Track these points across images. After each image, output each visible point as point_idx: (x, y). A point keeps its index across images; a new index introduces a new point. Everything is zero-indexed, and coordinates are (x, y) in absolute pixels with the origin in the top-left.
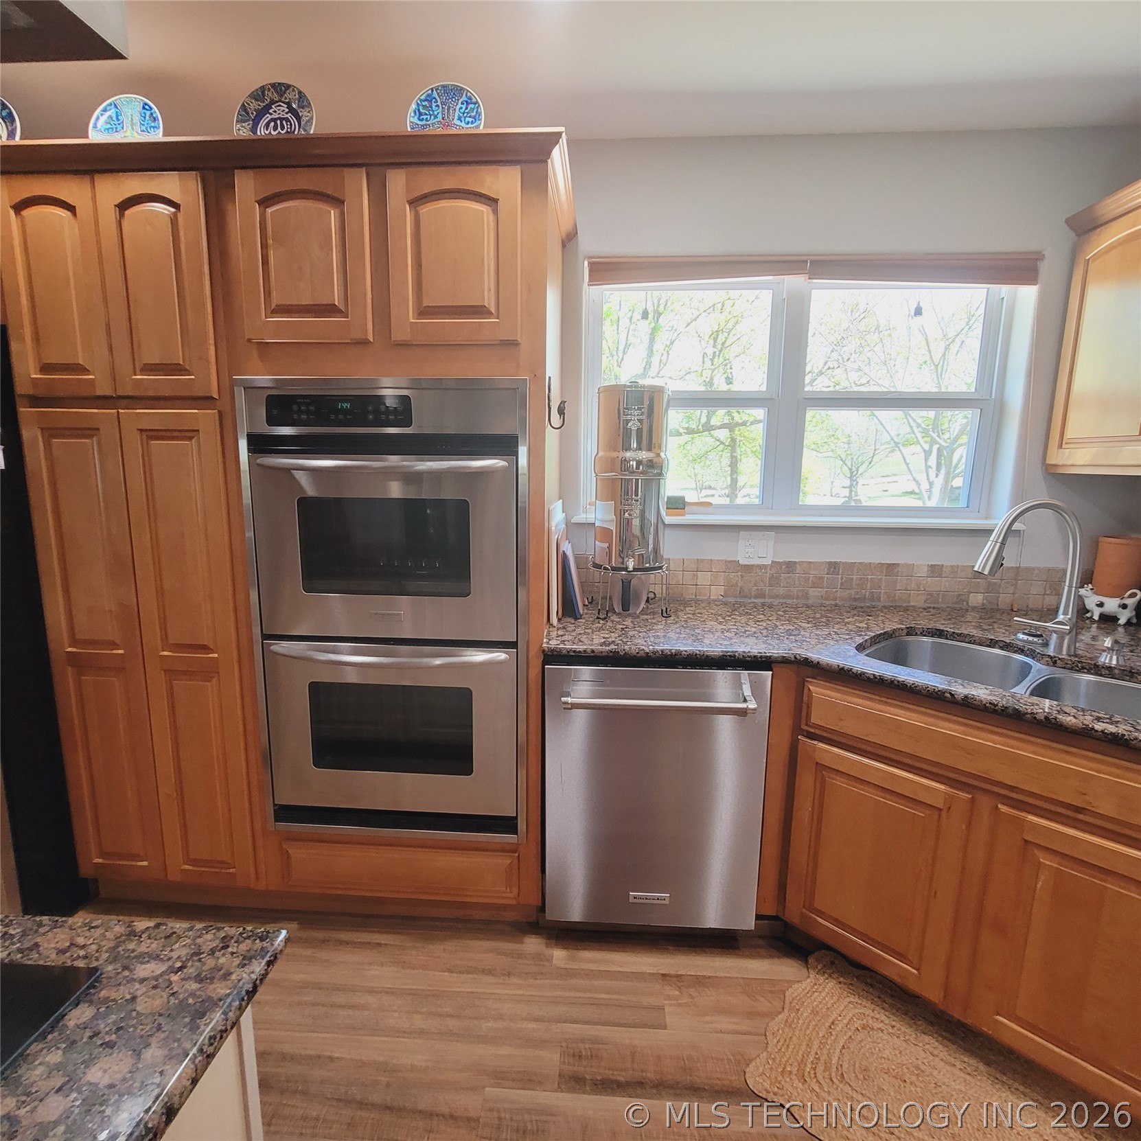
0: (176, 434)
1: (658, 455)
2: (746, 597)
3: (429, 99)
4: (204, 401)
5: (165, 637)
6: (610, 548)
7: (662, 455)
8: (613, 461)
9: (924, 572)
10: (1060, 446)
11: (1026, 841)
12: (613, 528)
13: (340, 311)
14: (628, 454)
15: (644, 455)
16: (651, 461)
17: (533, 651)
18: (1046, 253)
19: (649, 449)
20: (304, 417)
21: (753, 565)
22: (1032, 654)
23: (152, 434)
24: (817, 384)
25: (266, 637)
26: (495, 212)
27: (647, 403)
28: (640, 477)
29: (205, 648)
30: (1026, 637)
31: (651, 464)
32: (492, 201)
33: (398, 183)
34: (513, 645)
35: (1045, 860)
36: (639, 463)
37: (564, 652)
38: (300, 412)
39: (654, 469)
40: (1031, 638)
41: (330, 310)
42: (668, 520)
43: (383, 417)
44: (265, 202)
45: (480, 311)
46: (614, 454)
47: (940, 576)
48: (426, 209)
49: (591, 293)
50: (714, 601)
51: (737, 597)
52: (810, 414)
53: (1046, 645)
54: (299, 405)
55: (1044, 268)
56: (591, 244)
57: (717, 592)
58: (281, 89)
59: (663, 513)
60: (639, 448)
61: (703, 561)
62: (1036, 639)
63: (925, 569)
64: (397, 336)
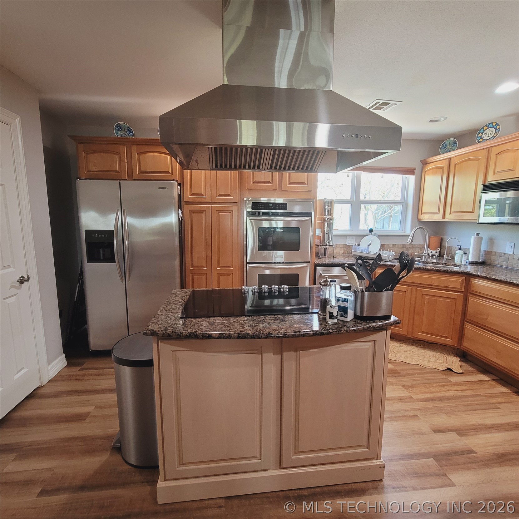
0: (226, 211)
1: (332, 217)
2: (348, 254)
4: (234, 203)
5: (218, 264)
6: (320, 241)
7: (333, 217)
8: (321, 218)
9: (391, 246)
10: (421, 214)
11: (422, 294)
12: (321, 236)
13: (270, 183)
14: (325, 216)
15: (329, 217)
16: (331, 218)
17: (313, 264)
18: (416, 168)
19: (330, 215)
20: (261, 207)
21: (350, 245)
22: (419, 262)
23: (220, 212)
24: (362, 198)
25: (247, 263)
27: (330, 203)
28: (328, 222)
29: (229, 267)
30: (417, 258)
34: (309, 262)
35: (426, 297)
36: (328, 219)
37: (321, 264)
38: (260, 206)
40: (419, 258)
43: (280, 208)
45: (303, 184)
46: (322, 216)
47: (395, 247)
50: (340, 255)
51: (346, 254)
52: (362, 206)
53: (422, 260)
54: (260, 205)
55: (416, 171)
57: (341, 253)
59: (333, 232)
60: (328, 215)
61: (338, 244)
62: (420, 258)
63: (392, 245)
64: (283, 189)
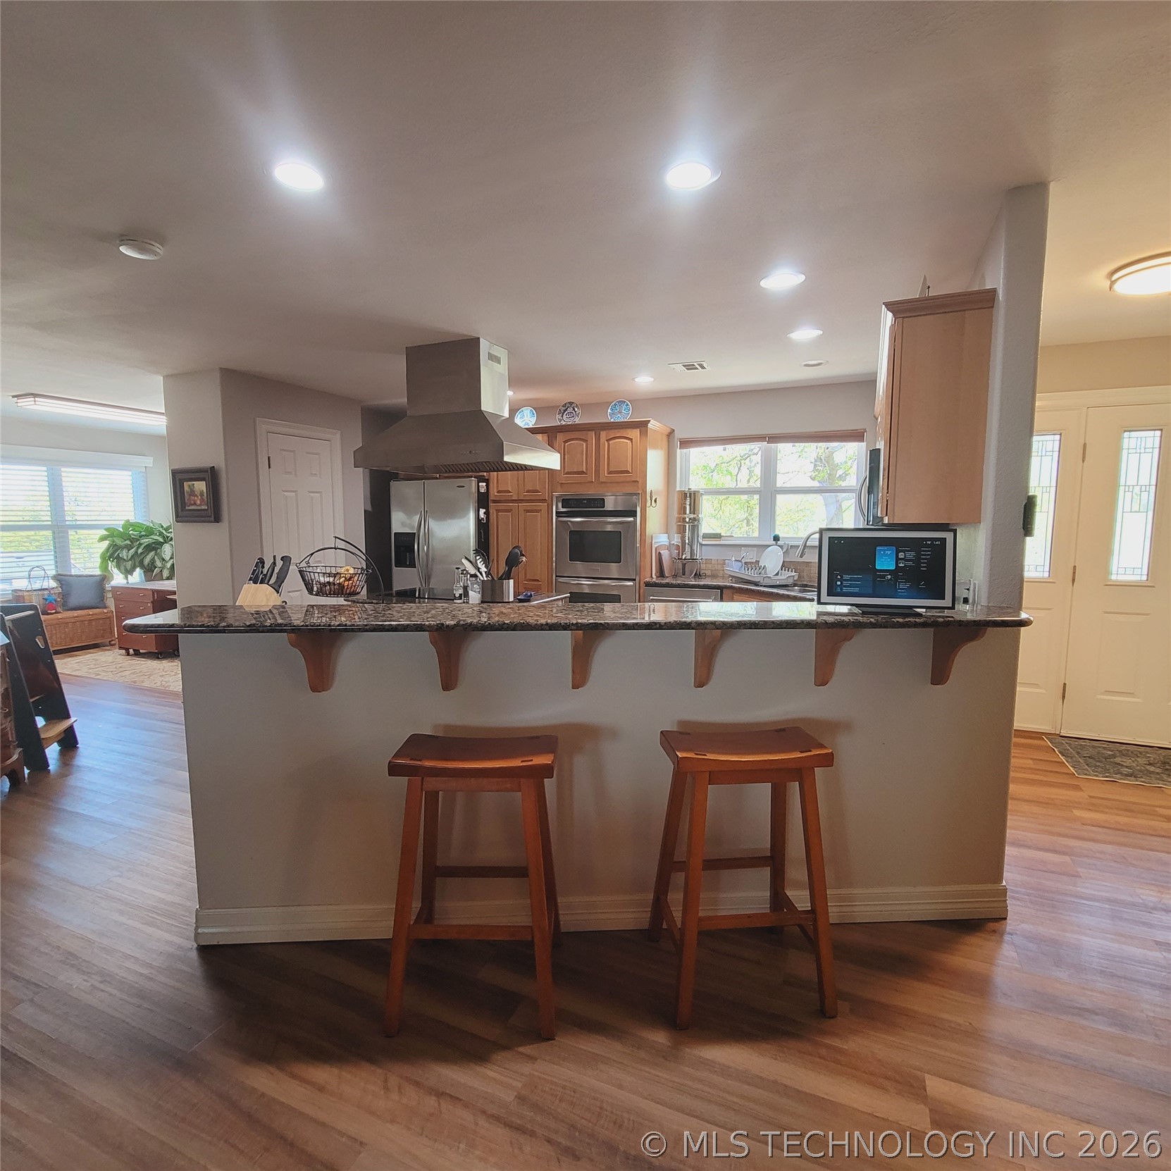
0: (534, 511)
1: (697, 516)
3: (615, 405)
4: (544, 501)
5: (526, 577)
7: (700, 516)
12: (680, 545)
13: (585, 473)
14: (686, 516)
15: (692, 516)
17: (642, 583)
19: (694, 514)
20: (573, 505)
23: (527, 511)
24: (779, 484)
25: (556, 576)
26: (632, 442)
27: (694, 496)
28: (691, 524)
29: (538, 581)
31: (694, 519)
32: (631, 440)
33: (603, 435)
34: (635, 580)
36: (690, 519)
37: (651, 583)
39: (695, 523)
41: (582, 472)
42: (704, 543)
43: (596, 505)
44: (565, 442)
45: (627, 472)
46: (681, 516)
48: (611, 442)
49: (679, 452)
52: (778, 497)
56: (679, 435)
58: (571, 403)
59: (700, 540)
60: (690, 514)
64: (601, 480)
